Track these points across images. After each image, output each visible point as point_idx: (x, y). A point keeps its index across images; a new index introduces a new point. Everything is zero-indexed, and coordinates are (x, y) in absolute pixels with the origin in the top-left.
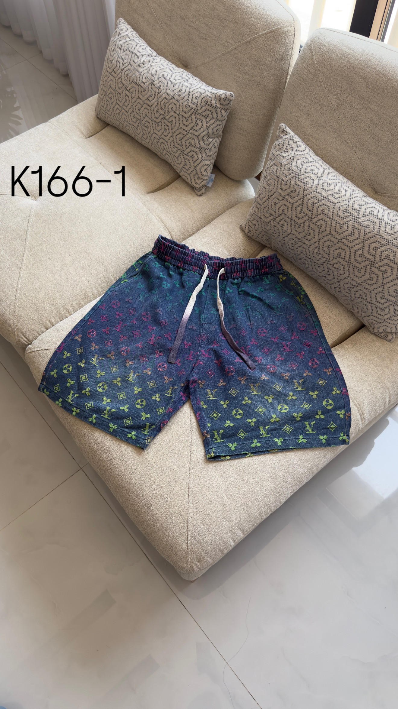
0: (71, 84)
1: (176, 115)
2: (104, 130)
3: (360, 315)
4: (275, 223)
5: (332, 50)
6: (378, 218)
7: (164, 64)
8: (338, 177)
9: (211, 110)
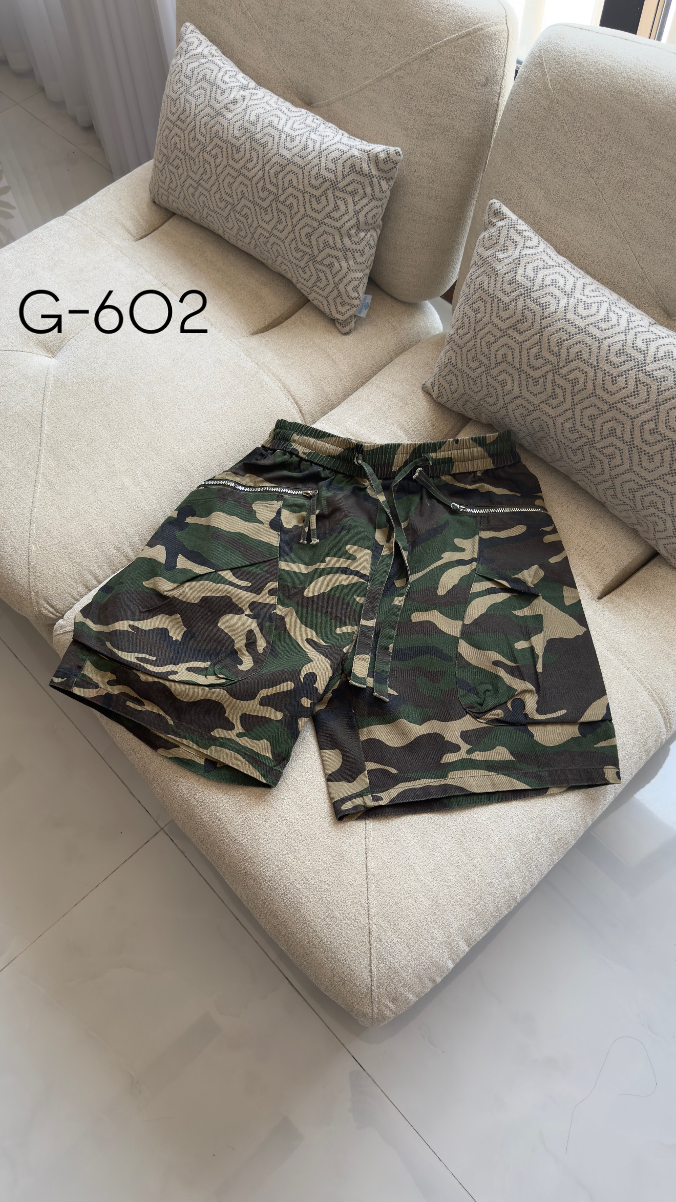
0: (99, 143)
1: (298, 194)
2: (166, 224)
3: (650, 535)
4: (489, 378)
5: (580, 64)
7: (271, 102)
8: (601, 291)
9: (362, 181)
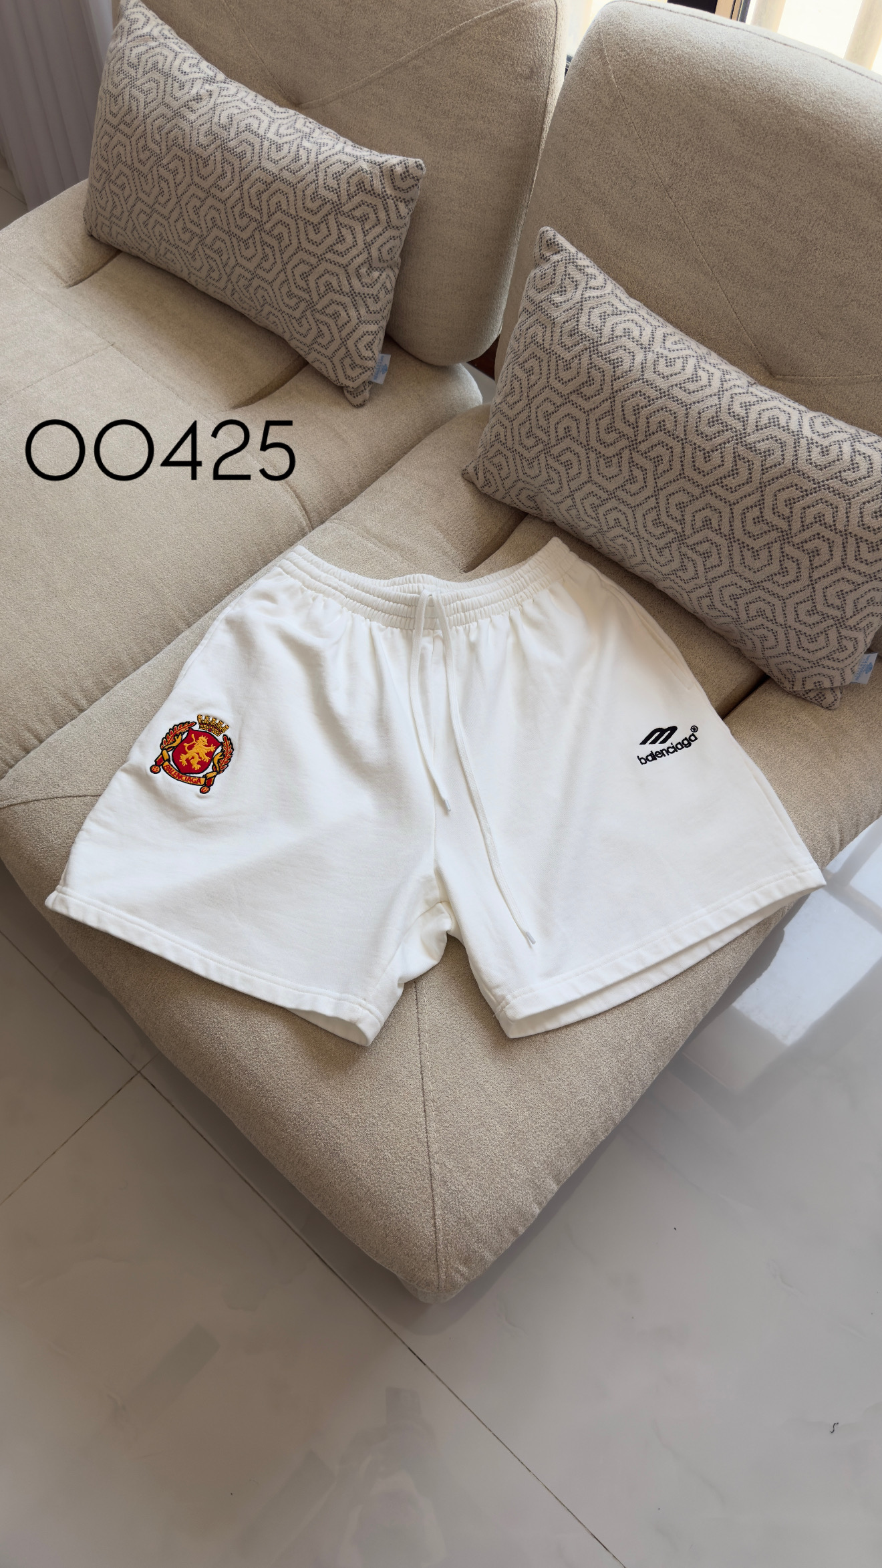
1: (288, 220)
2: (109, 264)
3: (759, 654)
4: (549, 458)
5: (651, 50)
6: (790, 431)
7: (248, 100)
8: (687, 343)
9: (374, 203)
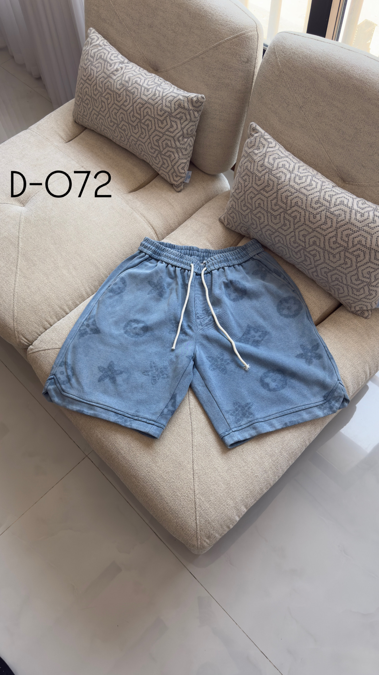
1: (151, 119)
2: (82, 133)
3: (337, 296)
4: (252, 215)
5: (294, 53)
6: (348, 207)
7: (136, 70)
8: (308, 170)
9: (185, 112)
